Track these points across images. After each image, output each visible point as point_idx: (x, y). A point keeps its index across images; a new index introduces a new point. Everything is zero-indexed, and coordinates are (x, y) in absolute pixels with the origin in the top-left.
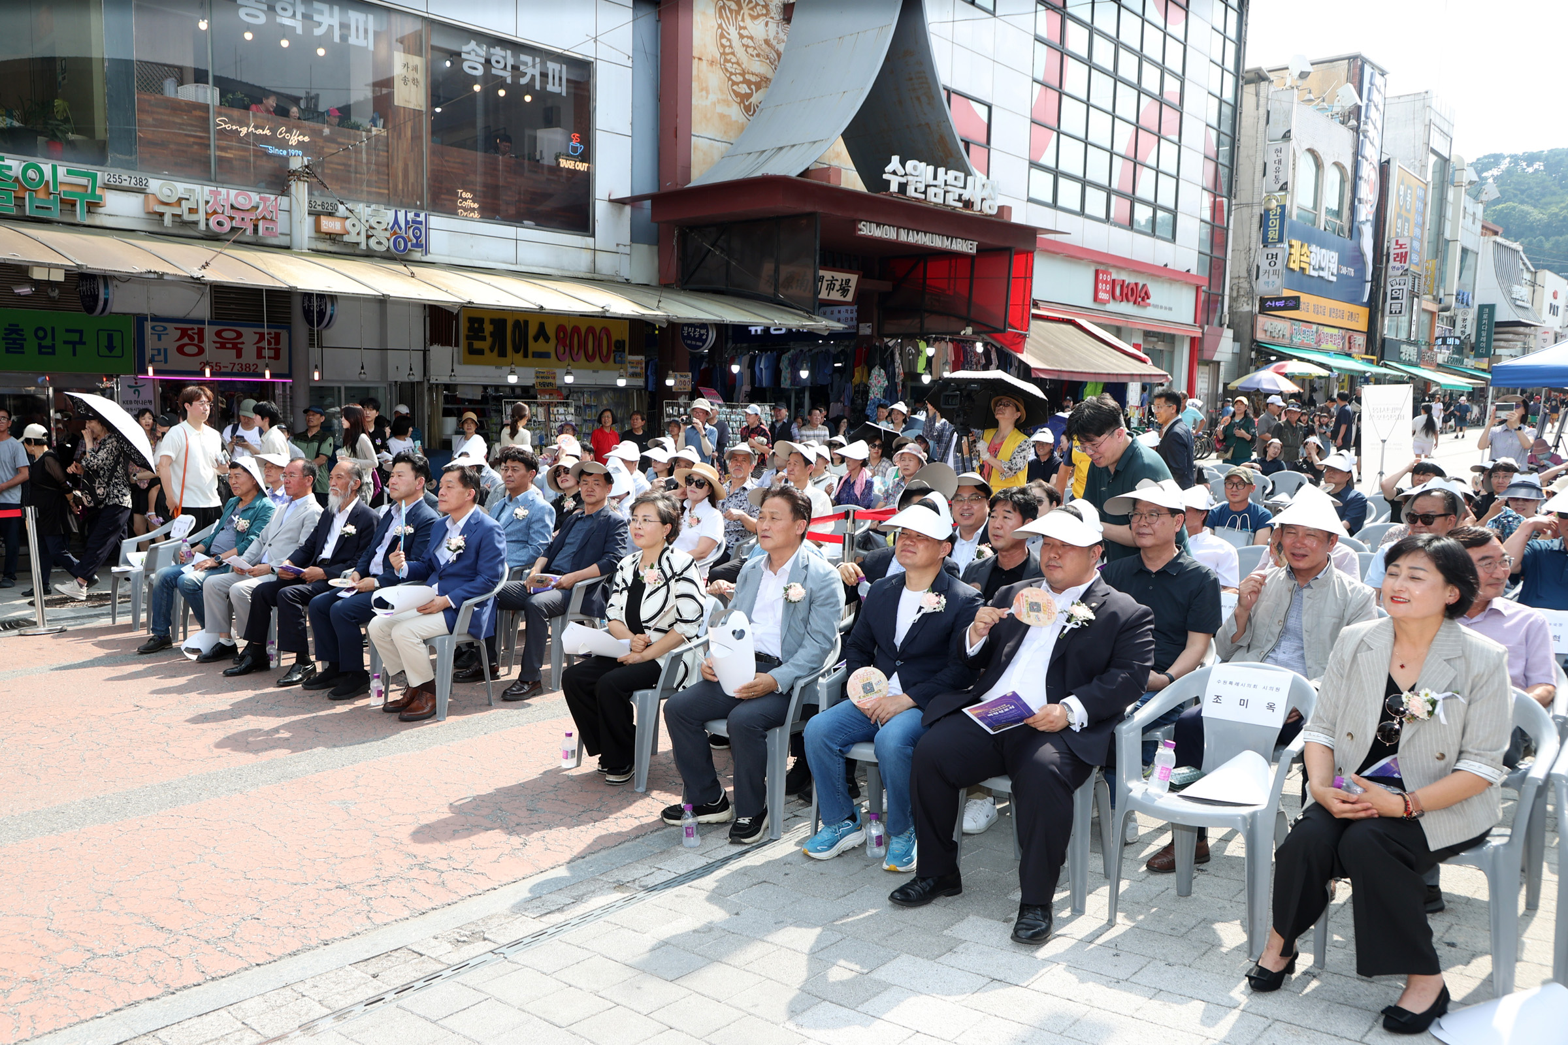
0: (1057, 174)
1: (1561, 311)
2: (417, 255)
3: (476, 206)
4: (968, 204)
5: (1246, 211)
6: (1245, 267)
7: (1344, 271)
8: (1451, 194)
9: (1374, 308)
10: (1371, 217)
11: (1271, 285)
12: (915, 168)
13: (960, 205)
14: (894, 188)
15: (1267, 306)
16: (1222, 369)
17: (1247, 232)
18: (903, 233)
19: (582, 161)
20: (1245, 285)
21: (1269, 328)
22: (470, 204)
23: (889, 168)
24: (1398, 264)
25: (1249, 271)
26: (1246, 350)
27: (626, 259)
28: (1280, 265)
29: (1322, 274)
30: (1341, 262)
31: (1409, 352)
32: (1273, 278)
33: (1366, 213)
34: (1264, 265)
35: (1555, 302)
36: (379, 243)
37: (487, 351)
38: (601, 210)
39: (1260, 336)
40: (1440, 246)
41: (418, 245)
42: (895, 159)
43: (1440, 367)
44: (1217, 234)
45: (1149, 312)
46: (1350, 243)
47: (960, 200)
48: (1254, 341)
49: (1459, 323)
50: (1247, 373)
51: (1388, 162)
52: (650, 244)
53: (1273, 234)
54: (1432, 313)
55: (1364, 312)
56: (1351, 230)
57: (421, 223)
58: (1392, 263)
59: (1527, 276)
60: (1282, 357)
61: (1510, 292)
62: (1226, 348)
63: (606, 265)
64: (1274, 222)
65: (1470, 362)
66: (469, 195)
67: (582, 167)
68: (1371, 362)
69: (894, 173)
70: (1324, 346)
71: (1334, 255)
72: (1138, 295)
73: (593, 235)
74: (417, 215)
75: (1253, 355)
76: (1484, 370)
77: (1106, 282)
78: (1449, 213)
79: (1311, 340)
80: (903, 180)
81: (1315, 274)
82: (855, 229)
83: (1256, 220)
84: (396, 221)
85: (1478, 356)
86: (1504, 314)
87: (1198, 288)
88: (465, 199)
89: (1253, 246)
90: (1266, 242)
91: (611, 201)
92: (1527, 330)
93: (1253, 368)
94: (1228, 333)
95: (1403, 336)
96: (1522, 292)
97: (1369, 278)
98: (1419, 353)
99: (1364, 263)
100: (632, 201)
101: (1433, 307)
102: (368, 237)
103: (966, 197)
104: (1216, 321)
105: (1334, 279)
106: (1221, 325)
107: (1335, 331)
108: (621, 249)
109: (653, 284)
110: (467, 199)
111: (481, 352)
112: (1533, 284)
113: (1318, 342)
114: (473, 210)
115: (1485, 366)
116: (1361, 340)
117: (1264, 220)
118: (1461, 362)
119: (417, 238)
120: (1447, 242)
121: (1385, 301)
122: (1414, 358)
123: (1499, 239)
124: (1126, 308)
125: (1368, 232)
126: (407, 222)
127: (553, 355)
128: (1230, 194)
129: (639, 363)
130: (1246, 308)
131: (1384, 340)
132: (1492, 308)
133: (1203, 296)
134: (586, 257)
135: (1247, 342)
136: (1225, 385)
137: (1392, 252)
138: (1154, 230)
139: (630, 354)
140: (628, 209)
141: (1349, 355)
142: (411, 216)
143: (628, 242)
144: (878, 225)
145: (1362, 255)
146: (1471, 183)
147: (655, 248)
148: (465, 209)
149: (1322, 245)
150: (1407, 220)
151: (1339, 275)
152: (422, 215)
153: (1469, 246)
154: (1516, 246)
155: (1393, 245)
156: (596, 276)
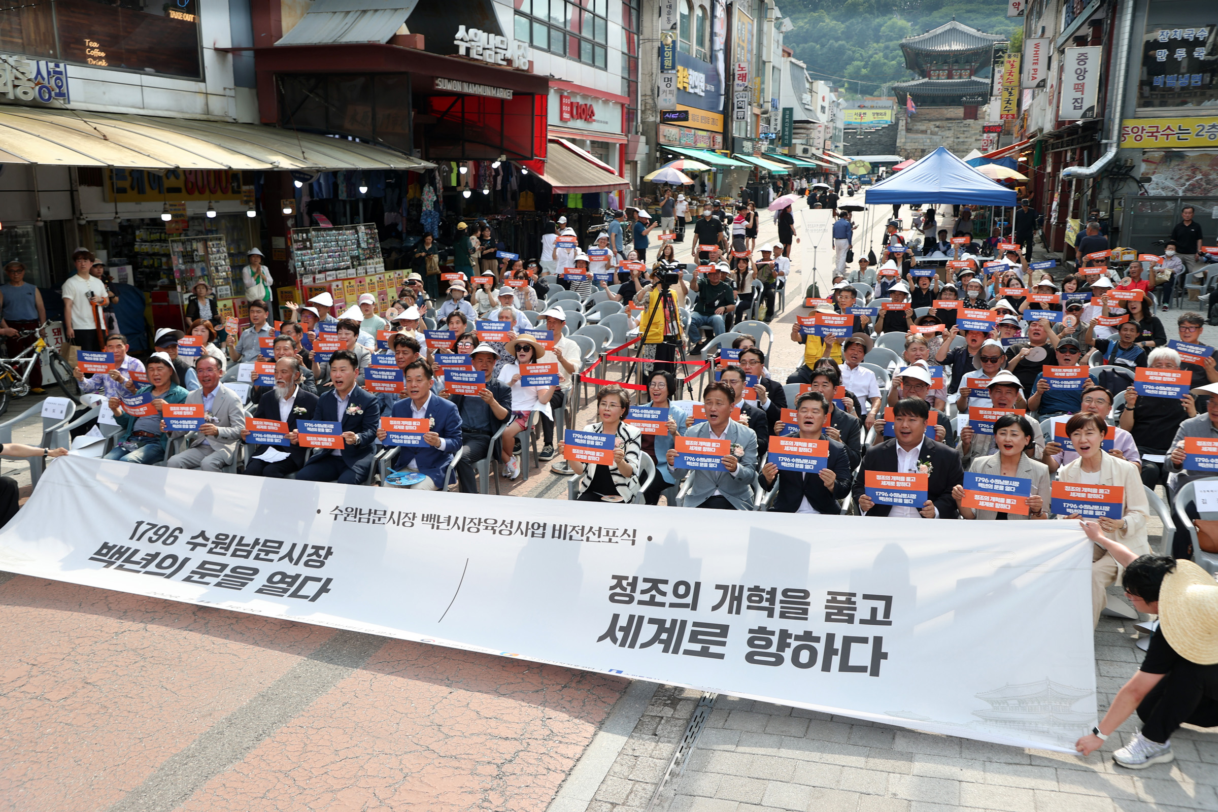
0: (532, 19)
1: (827, 109)
2: (59, 103)
3: (103, 54)
4: (509, 62)
5: (648, 45)
6: (649, 87)
7: (708, 88)
8: (766, 26)
9: (727, 115)
10: (722, 47)
11: (668, 101)
12: (476, 34)
13: (505, 63)
14: (462, 51)
15: (667, 117)
16: (639, 166)
17: (649, 59)
18: (465, 85)
19: (189, 12)
20: (650, 101)
21: (669, 132)
22: (96, 53)
23: (458, 36)
24: (740, 82)
25: (652, 90)
26: (653, 151)
27: (232, 100)
28: (673, 88)
29: (697, 91)
30: (707, 81)
31: (748, 146)
32: (669, 96)
33: (719, 43)
34: (663, 86)
35: (824, 104)
36: (25, 93)
37: (129, 190)
38: (209, 58)
39: (662, 140)
40: (761, 64)
41: (61, 95)
42: (462, 28)
43: (765, 156)
44: (632, 64)
45: (594, 126)
46: (710, 66)
47: (503, 60)
48: (658, 144)
49: (773, 122)
50: (654, 169)
51: (731, 4)
52: (250, 87)
53: (668, 63)
54: (757, 116)
55: (719, 117)
56: (711, 57)
57: (61, 73)
58: (737, 82)
59: (807, 85)
60: (677, 156)
61: (801, 99)
62: (641, 150)
63: (218, 106)
64: (668, 53)
65: (779, 150)
66: (95, 45)
67: (189, 18)
68: (726, 155)
69: (462, 40)
70: (699, 145)
71: (702, 77)
72: (586, 113)
73: (204, 81)
74: (57, 66)
75: (658, 154)
76: (786, 155)
77: (567, 105)
78: (765, 42)
79: (690, 141)
80: (468, 45)
81: (692, 91)
82: (433, 84)
83: (655, 51)
84: (39, 72)
85: (784, 145)
86: (799, 115)
87: (623, 105)
88: (93, 49)
89: (654, 71)
90: (663, 69)
91: (216, 50)
92: (809, 126)
93: (658, 165)
94: (643, 139)
95: (743, 136)
96: (807, 97)
97: (723, 92)
98: (753, 148)
99: (719, 81)
100: (235, 51)
101: (757, 111)
102: (15, 86)
103: (508, 56)
104: (634, 130)
105: (703, 94)
106: (637, 133)
107: (704, 133)
108: (228, 92)
109: (256, 122)
110: (94, 49)
111: (123, 191)
112: (811, 91)
113: (695, 142)
114: (100, 58)
115: (786, 152)
116: (719, 139)
117: (661, 51)
118: (774, 150)
119: (60, 87)
120: (764, 63)
121: (733, 109)
122: (750, 150)
123: (794, 60)
124: (579, 124)
125: (721, 56)
126: (49, 73)
127: (184, 190)
128: (639, 31)
129: (250, 191)
130: (651, 119)
131: (733, 138)
132: (791, 110)
133: (625, 110)
134: (200, 101)
135: (653, 145)
136: (642, 178)
137: (737, 73)
138: (594, 62)
139: (244, 184)
140: (230, 56)
141: (713, 151)
142: (51, 65)
143: (232, 85)
144: (449, 80)
145: (718, 74)
146: (777, 19)
147: (254, 91)
148: (94, 58)
149: (695, 69)
150: (743, 48)
151: (706, 91)
152: (62, 65)
153: (776, 65)
154: (801, 63)
155: (737, 68)
156: (212, 118)
